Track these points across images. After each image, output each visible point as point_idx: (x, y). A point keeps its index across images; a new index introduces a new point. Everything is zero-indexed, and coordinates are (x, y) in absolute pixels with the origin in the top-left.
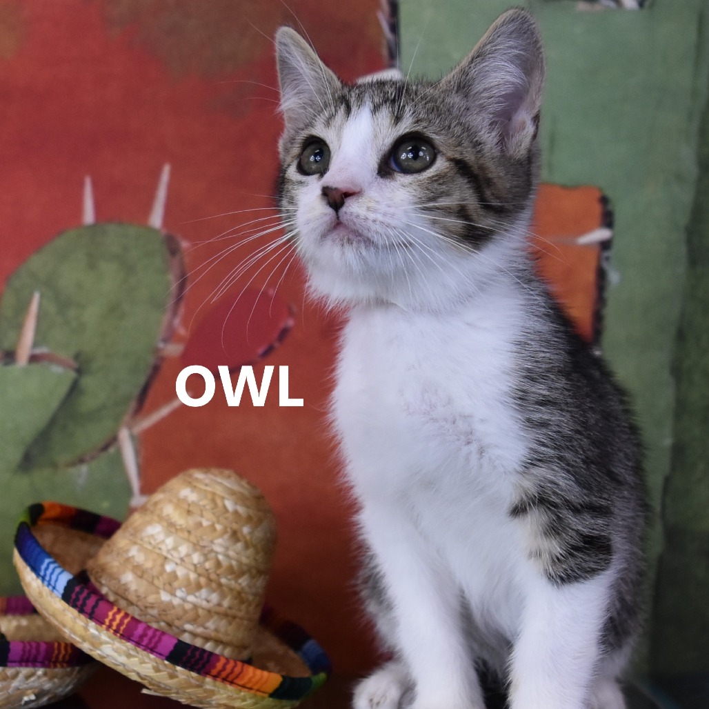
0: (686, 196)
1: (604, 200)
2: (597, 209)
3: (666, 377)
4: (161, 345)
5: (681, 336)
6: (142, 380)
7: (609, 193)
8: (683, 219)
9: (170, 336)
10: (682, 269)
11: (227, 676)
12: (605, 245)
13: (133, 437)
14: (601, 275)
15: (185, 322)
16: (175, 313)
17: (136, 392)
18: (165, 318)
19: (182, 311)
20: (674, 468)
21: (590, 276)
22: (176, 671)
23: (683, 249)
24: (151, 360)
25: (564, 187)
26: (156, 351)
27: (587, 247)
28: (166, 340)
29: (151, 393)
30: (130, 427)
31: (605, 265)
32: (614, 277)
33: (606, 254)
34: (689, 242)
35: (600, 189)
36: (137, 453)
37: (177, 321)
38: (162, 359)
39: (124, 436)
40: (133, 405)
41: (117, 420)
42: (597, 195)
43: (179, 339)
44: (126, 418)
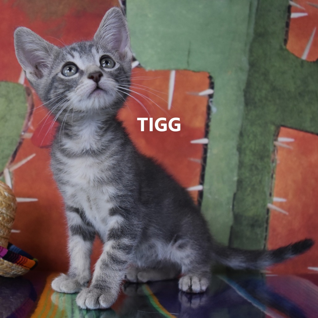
0: (244, 77)
1: (210, 78)
2: (207, 81)
3: (235, 151)
4: (23, 133)
5: (241, 135)
6: (14, 148)
7: (212, 75)
8: (243, 87)
9: (27, 130)
10: (242, 107)
11: (20, 262)
12: (211, 96)
13: (10, 172)
14: (209, 108)
15: (33, 124)
16: (29, 120)
17: (12, 153)
18: (25, 122)
19: (32, 119)
20: (238, 190)
21: (204, 109)
22: (4, 262)
23: (242, 99)
24: (18, 140)
25: (194, 71)
26: (21, 136)
27: (203, 96)
28: (24, 132)
29: (18, 154)
30: (9, 168)
31: (210, 104)
32: (214, 109)
33: (211, 100)
34: (245, 96)
35: (209, 73)
36: (12, 179)
37: (30, 123)
38: (23, 139)
39: (6, 172)
40: (10, 159)
41: (3, 165)
42: (208, 75)
43: (30, 131)
44: (7, 164)
